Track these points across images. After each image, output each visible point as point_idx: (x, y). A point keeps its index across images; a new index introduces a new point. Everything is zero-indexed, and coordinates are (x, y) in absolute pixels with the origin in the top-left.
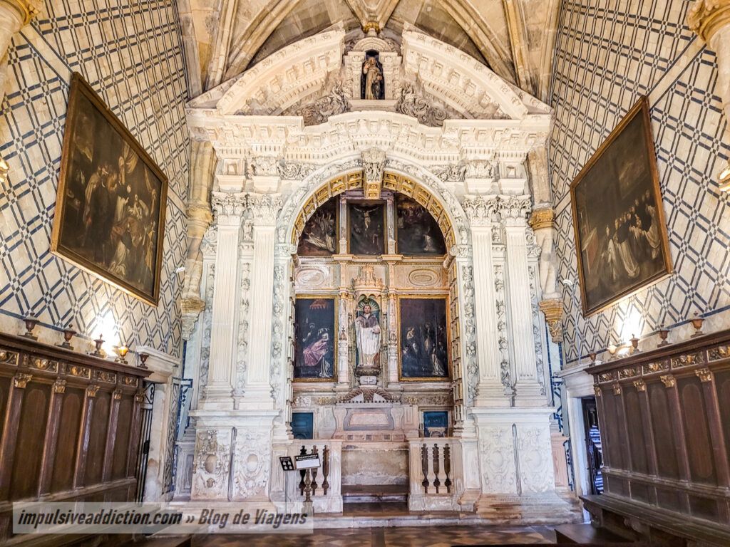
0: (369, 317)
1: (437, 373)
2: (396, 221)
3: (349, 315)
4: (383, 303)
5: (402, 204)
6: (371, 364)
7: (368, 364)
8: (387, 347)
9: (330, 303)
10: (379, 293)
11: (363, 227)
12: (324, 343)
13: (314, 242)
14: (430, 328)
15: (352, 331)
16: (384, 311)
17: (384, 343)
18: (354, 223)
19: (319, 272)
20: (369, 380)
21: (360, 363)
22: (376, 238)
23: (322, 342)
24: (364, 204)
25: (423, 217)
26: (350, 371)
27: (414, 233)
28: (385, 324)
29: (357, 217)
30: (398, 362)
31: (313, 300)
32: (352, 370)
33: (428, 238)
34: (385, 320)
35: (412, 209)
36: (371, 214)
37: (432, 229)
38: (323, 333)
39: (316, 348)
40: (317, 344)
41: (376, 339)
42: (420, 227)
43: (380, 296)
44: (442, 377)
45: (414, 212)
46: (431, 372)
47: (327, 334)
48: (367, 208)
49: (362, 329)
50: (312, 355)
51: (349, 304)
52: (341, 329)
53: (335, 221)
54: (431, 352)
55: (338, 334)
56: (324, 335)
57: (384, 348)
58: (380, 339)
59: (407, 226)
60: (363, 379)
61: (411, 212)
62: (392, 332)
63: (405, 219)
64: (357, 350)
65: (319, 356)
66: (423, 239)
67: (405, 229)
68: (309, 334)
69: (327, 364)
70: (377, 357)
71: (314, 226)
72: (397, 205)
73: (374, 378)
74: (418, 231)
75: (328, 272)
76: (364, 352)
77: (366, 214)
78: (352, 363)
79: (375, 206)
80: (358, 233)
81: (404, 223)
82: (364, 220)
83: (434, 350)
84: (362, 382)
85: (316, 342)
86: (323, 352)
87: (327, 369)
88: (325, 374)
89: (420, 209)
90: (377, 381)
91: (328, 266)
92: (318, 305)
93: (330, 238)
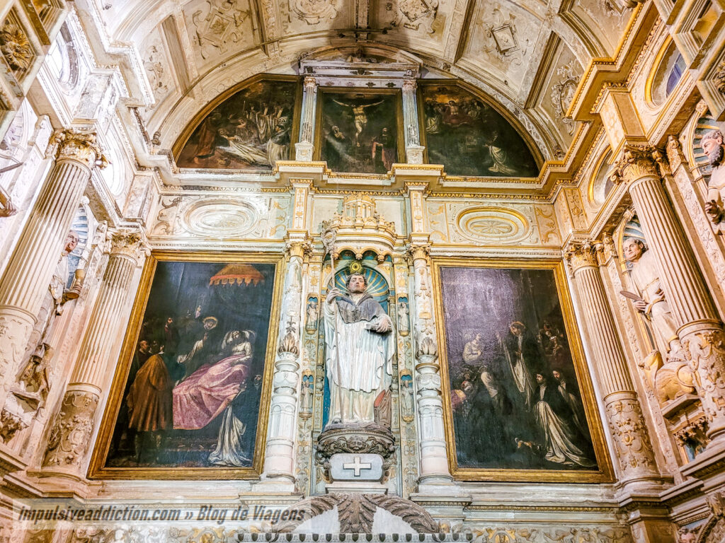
0: (361, 302)
1: (560, 458)
2: (422, 124)
3: (311, 298)
4: (398, 274)
5: (431, 96)
6: (366, 419)
7: (357, 417)
8: (409, 377)
9: (266, 273)
10: (386, 250)
11: (350, 129)
12: (237, 368)
13: (238, 152)
14: (524, 333)
15: (314, 337)
16: (401, 291)
17: (401, 367)
18: (330, 123)
19: (244, 209)
20: (358, 466)
21: (334, 415)
22: (379, 149)
23: (232, 365)
24: (353, 95)
25: (481, 115)
26: (303, 443)
27: (463, 141)
28: (404, 320)
29: (339, 114)
30: (445, 417)
31: (221, 266)
32: (309, 440)
33: (495, 150)
34: (402, 312)
35: (454, 104)
36: (367, 112)
37: (501, 134)
38: (236, 342)
39: (213, 379)
40: (216, 370)
41: (382, 349)
42: (475, 132)
43: (387, 256)
44: (577, 467)
45: (460, 107)
46: (542, 454)
47: (247, 345)
48: (359, 101)
49: (342, 327)
50: (198, 399)
51: (311, 273)
52: (283, 325)
53: (291, 117)
54: (535, 399)
55: (275, 339)
56: (240, 348)
57: (401, 380)
58: (392, 352)
59: (445, 130)
60: (338, 462)
61: (453, 109)
62: (424, 335)
63: (440, 120)
64: (326, 382)
65: (217, 401)
66: (484, 153)
67: (442, 134)
68: (199, 344)
69: (238, 424)
70: (383, 402)
71: (242, 126)
72: (424, 97)
73: (376, 460)
74: (473, 140)
75: (265, 208)
76: (346, 384)
77: (360, 110)
78: (310, 422)
79: (378, 98)
80: (339, 140)
81: (440, 125)
82: (353, 120)
83: (543, 390)
84: (335, 473)
85: (215, 363)
86: (232, 392)
87: (235, 440)
88: (227, 456)
89: (473, 104)
90: (385, 470)
91: (266, 196)
92: (231, 277)
93: (276, 146)
